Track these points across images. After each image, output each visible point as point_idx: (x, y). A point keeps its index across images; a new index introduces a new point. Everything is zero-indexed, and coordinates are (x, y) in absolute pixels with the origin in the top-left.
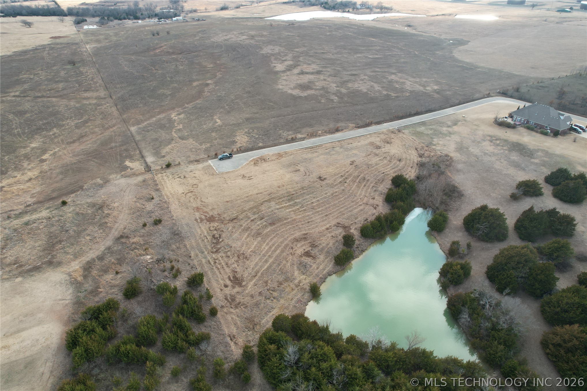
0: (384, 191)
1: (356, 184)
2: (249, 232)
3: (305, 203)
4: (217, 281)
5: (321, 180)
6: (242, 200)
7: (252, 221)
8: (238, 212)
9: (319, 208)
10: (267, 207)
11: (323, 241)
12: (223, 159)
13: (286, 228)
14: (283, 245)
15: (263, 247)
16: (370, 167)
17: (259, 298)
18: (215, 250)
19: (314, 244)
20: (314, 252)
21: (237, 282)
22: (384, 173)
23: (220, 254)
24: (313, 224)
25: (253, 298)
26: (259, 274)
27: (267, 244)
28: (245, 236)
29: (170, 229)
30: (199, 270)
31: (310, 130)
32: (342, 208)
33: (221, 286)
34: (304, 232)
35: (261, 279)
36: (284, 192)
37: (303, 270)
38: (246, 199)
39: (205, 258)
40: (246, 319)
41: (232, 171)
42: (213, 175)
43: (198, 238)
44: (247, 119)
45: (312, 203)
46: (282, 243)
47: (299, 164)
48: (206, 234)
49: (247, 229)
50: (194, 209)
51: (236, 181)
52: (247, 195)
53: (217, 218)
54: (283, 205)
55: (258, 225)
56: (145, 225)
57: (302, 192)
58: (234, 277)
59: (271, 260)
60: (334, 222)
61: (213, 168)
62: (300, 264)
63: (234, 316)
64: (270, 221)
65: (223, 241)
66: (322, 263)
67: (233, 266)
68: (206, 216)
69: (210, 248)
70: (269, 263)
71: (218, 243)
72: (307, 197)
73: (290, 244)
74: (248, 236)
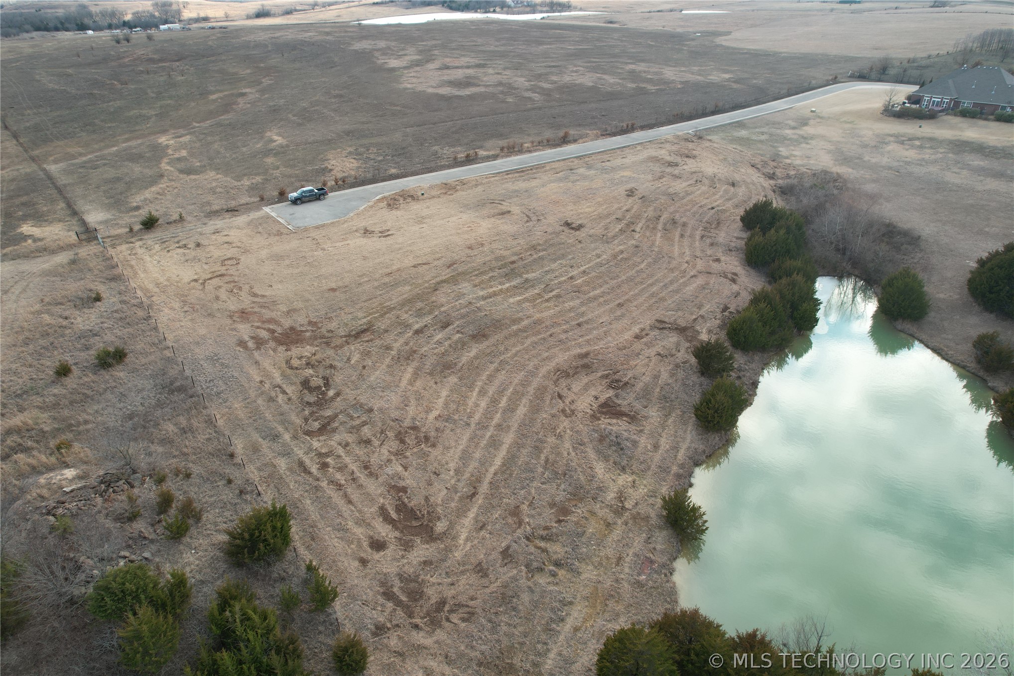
0: (733, 244)
1: (659, 235)
2: (415, 364)
3: (552, 280)
4: (341, 529)
5: (573, 228)
6: (376, 284)
7: (417, 332)
8: (371, 314)
9: (594, 289)
10: (453, 295)
11: (640, 370)
12: (303, 202)
13: (523, 344)
14: (531, 390)
15: (470, 403)
16: (676, 199)
17: (507, 573)
18: (316, 425)
19: (617, 381)
20: (626, 401)
21: (415, 523)
22: (713, 208)
23: (337, 437)
24: (594, 329)
25: (486, 575)
26: (484, 488)
27: (482, 392)
28: (408, 376)
29: (153, 376)
30: (268, 499)
31: (503, 143)
32: (651, 285)
33: (360, 546)
34: (579, 351)
35: (495, 502)
36: (488, 258)
37: (614, 457)
38: (387, 280)
39: (287, 453)
40: (480, 664)
41: (332, 223)
42: (279, 234)
43: (252, 394)
44: (348, 133)
45: (571, 278)
46: (525, 384)
47: (503, 201)
48: (278, 380)
49: (409, 356)
50: (231, 317)
51: (348, 242)
52: (389, 271)
53: (308, 334)
54: (494, 289)
55: (439, 343)
56: (63, 371)
57: (535, 256)
58: (401, 508)
59: (508, 439)
60: (647, 321)
61: (278, 222)
62: (602, 439)
63: (432, 664)
64: (470, 330)
65: (338, 394)
66: (660, 430)
67: (389, 470)
68: (273, 332)
69: (298, 421)
70: (505, 447)
71: (322, 403)
72: (554, 266)
73: (550, 384)
74: (416, 375)
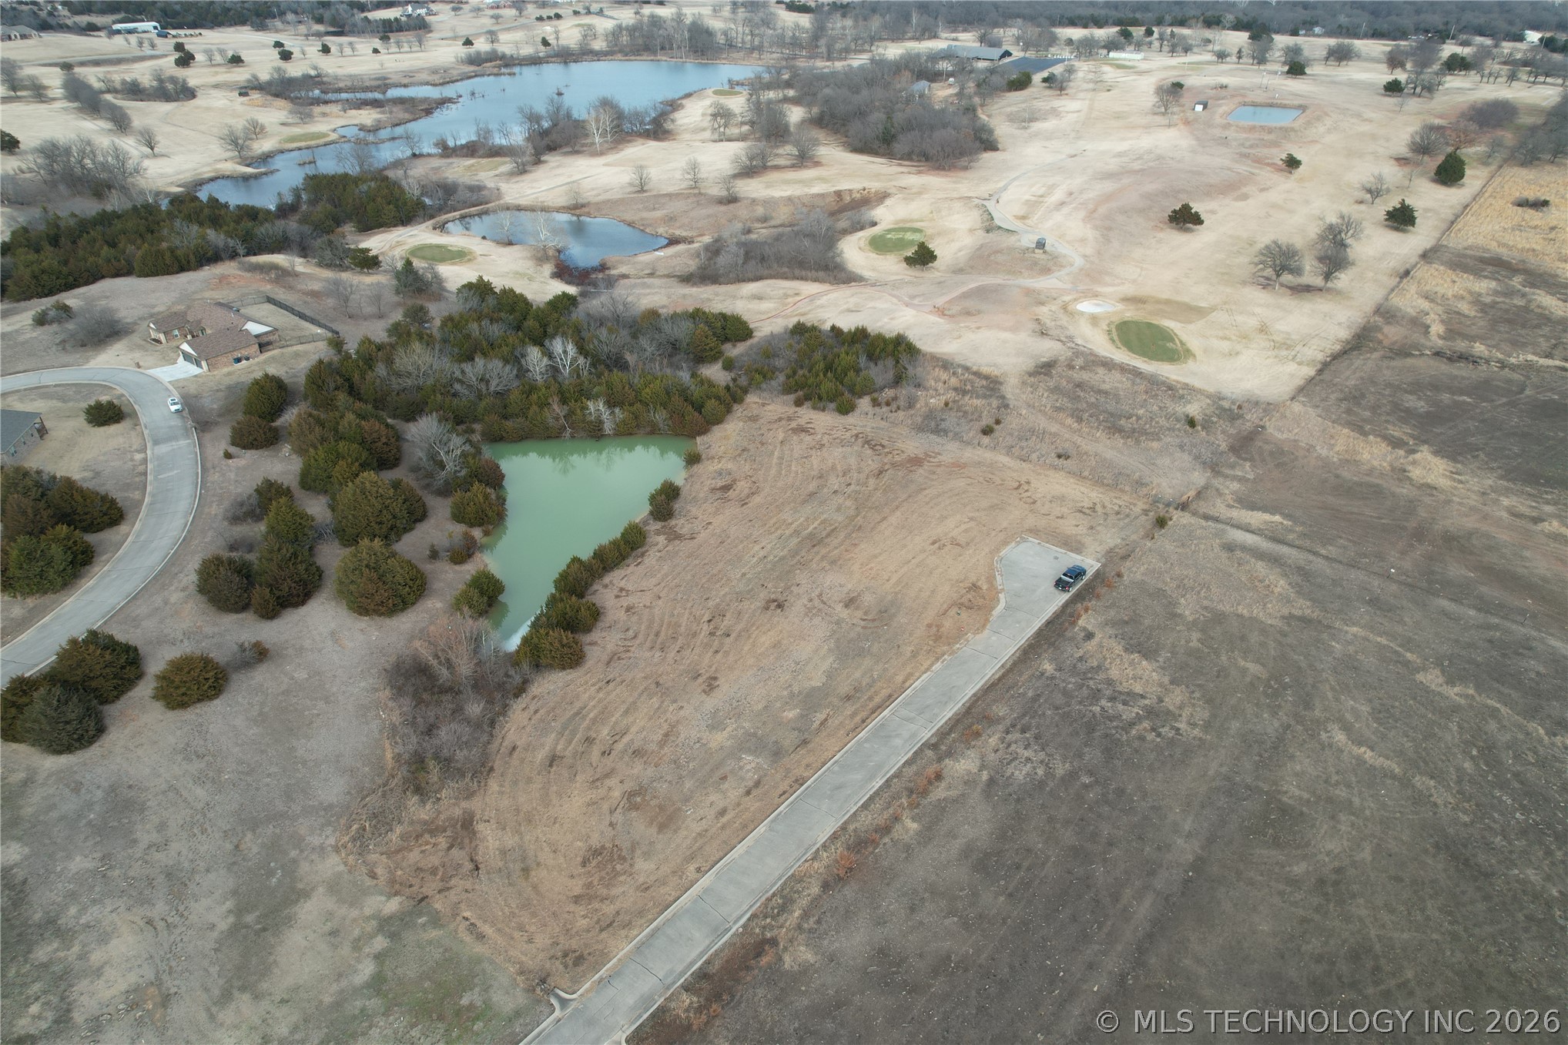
1: (683, 629)
5: (774, 601)
13: (784, 499)
14: (771, 480)
24: (740, 520)
28: (839, 466)
32: (697, 565)
34: (748, 505)
36: (836, 541)
45: (763, 548)
51: (960, 529)
53: (909, 465)
60: (702, 536)
68: (931, 462)
71: (867, 442)
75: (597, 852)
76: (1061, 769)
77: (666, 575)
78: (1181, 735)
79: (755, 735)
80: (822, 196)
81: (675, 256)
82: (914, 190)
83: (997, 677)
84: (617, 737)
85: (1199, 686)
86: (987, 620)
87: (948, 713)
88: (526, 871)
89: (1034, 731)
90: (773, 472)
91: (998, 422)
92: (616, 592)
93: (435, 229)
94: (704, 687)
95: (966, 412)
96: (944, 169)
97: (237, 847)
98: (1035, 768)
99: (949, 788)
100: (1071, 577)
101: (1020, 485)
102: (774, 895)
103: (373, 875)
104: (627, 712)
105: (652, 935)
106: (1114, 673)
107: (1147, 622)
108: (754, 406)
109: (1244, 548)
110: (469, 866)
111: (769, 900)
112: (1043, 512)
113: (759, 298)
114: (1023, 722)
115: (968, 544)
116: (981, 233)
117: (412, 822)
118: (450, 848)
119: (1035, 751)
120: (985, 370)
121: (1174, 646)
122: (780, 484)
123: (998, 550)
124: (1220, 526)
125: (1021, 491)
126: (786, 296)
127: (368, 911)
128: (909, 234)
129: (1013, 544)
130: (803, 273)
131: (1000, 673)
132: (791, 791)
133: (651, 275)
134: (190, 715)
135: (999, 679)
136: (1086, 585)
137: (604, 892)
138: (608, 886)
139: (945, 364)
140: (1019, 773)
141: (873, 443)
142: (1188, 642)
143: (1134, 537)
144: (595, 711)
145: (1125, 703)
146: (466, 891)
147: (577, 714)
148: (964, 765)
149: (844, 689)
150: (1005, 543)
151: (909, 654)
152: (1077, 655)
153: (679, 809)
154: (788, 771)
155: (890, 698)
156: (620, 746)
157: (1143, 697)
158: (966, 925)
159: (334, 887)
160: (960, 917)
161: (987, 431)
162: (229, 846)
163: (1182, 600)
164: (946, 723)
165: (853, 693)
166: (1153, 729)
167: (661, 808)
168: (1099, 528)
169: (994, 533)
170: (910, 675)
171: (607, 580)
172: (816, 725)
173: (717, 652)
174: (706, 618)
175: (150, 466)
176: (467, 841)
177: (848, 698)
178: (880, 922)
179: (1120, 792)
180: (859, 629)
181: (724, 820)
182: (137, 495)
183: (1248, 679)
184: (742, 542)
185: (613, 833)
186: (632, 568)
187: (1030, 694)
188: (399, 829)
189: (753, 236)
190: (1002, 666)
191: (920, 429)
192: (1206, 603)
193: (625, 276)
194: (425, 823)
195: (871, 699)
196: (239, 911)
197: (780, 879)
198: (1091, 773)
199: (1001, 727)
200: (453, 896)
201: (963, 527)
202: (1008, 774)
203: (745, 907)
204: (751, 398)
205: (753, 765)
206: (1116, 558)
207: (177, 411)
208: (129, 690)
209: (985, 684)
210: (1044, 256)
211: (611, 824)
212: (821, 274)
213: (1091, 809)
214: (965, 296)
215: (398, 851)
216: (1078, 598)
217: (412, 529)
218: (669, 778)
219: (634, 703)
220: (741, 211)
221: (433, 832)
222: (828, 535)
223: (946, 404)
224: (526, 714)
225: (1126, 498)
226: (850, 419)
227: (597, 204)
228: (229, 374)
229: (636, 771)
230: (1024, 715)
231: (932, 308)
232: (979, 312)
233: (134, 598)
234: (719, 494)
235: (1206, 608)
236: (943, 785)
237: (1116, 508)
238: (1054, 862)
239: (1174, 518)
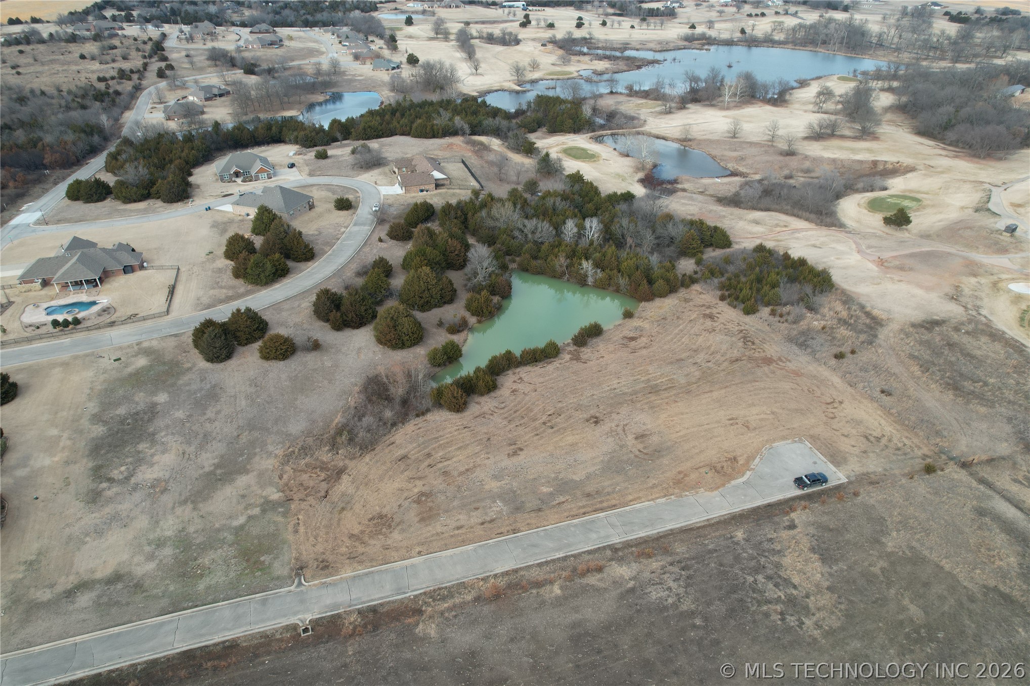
5: (596, 418)
18: (744, 332)
47: (636, 456)
48: (764, 345)
51: (758, 417)
53: (760, 362)
65: (739, 340)
67: (717, 324)
68: (777, 364)
75: (381, 517)
76: (687, 605)
77: (551, 379)
78: (802, 628)
79: (514, 492)
80: (861, 162)
81: (729, 184)
82: (939, 170)
83: (698, 525)
84: (444, 460)
85: (851, 602)
86: (723, 485)
87: (642, 534)
88: (343, 509)
89: (691, 572)
90: (669, 338)
91: (853, 352)
92: (516, 379)
93: (591, 138)
94: (511, 452)
95: (834, 338)
96: (979, 157)
97: (239, 436)
98: (669, 596)
99: (601, 580)
100: (809, 480)
101: (832, 402)
102: (446, 588)
103: (281, 477)
104: (459, 448)
105: (367, 574)
106: (787, 561)
107: (848, 536)
108: (694, 292)
109: (998, 518)
110: (323, 493)
111: (440, 589)
112: (834, 427)
113: (757, 222)
114: (689, 563)
115: (755, 429)
116: (970, 211)
117: (317, 459)
118: (323, 481)
119: (679, 586)
120: (875, 312)
121: (856, 562)
122: (665, 347)
123: (774, 441)
124: (989, 492)
125: (829, 406)
126: (777, 225)
127: (264, 494)
128: (907, 201)
129: (790, 441)
130: (800, 213)
131: (703, 524)
132: (506, 534)
133: (701, 193)
134: (267, 364)
135: (698, 528)
136: (822, 490)
137: (366, 538)
138: (370, 537)
139: (847, 299)
140: (655, 594)
141: (748, 339)
142: (870, 565)
143: (897, 472)
144: (445, 441)
145: (776, 585)
146: (311, 506)
147: (437, 438)
148: (623, 571)
149: (590, 489)
150: (784, 438)
151: (651, 485)
152: (769, 536)
153: (439, 514)
154: (515, 521)
155: (614, 507)
156: (440, 465)
157: (795, 587)
158: (533, 668)
159: (261, 475)
160: (535, 661)
161: (839, 356)
162: (235, 434)
163: (894, 534)
164: (636, 539)
165: (594, 493)
166: (782, 613)
167: (431, 509)
168: (871, 455)
169: (782, 428)
170: (639, 498)
171: (518, 370)
172: (555, 503)
173: (537, 435)
174: (549, 413)
175: (344, 236)
176: (333, 481)
177: (588, 495)
178: (488, 637)
179: (716, 643)
180: (632, 456)
181: (456, 532)
182: (326, 249)
183: (901, 617)
184: (611, 375)
185: (397, 510)
186: (536, 368)
187: (711, 547)
188: (308, 459)
189: (791, 181)
190: (708, 520)
191: (790, 339)
192: (914, 544)
193: (684, 190)
194: (323, 462)
195: (601, 502)
196: (217, 466)
197: (458, 580)
198: (706, 619)
199: (669, 559)
200: (304, 505)
201: (762, 416)
202: (647, 591)
203: (424, 586)
204: (696, 287)
205: (498, 509)
206: (867, 480)
207: (376, 211)
208: (253, 342)
209: (685, 527)
210: (1009, 239)
211: (400, 506)
212: (813, 216)
213: (683, 643)
214: (912, 255)
215: (300, 471)
216: (809, 497)
217: (440, 307)
218: (448, 494)
219: (468, 445)
220: (793, 162)
221: (322, 469)
222: (665, 389)
223: (823, 328)
224: (413, 428)
225: (916, 440)
226: (748, 319)
227: (700, 140)
228: (414, 197)
229: (435, 483)
230: (693, 559)
231: (876, 259)
232: (911, 269)
233: (288, 299)
234: (625, 341)
235: (911, 548)
236: (599, 576)
237: (900, 445)
238: (625, 662)
239: (947, 471)
